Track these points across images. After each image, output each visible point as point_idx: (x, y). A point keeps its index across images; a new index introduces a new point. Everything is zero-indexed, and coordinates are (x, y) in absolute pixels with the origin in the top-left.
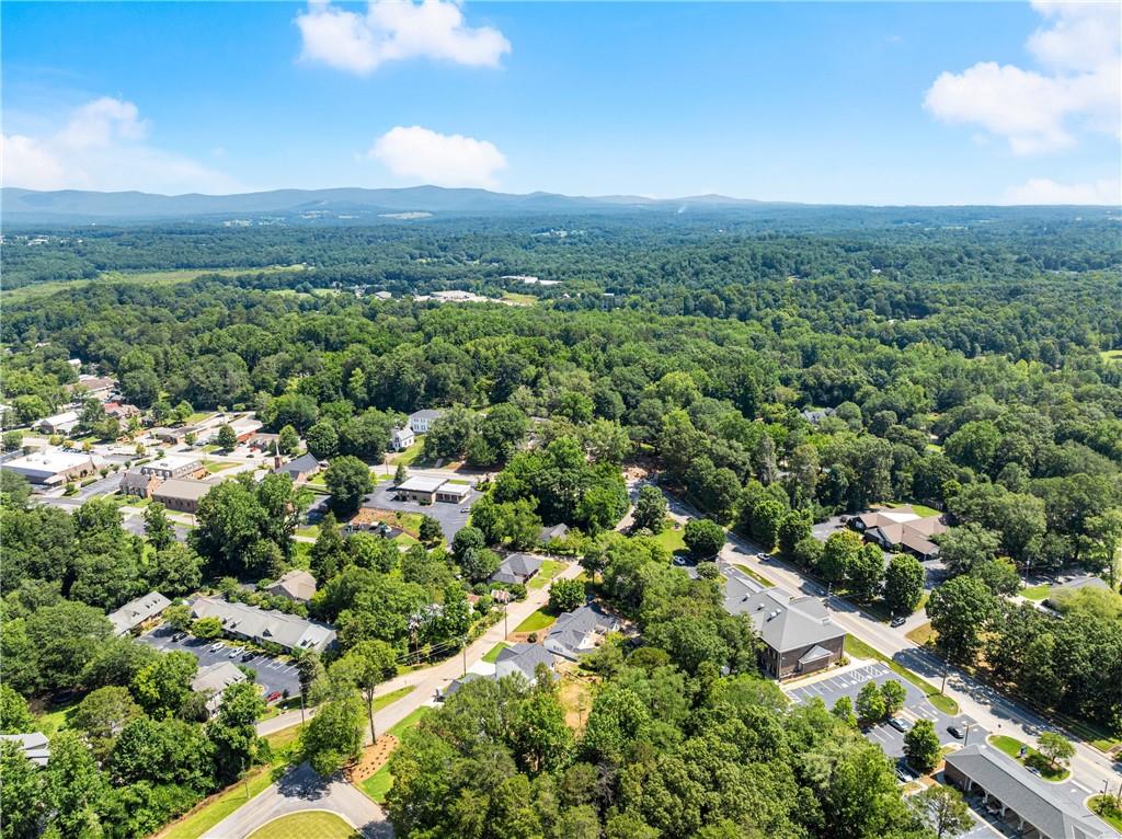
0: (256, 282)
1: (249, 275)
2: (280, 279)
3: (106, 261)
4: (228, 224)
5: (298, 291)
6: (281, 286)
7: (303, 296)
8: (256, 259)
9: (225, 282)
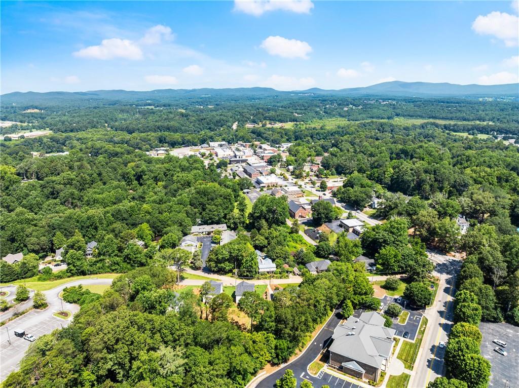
0: (452, 128)
1: (450, 124)
2: (464, 127)
3: (400, 112)
4: (481, 99)
5: (469, 134)
6: (464, 130)
7: (471, 137)
8: (467, 117)
9: (437, 126)
